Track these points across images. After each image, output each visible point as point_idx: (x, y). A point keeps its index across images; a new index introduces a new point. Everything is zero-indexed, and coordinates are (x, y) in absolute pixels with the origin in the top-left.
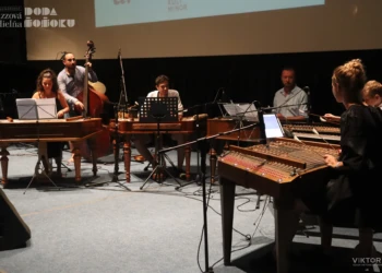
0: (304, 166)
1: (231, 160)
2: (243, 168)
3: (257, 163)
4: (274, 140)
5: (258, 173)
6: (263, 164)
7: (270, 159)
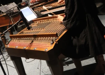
0: (56, 35)
1: (13, 45)
2: (22, 48)
3: (29, 42)
4: (32, 22)
5: (32, 49)
6: (33, 41)
7: (35, 36)
